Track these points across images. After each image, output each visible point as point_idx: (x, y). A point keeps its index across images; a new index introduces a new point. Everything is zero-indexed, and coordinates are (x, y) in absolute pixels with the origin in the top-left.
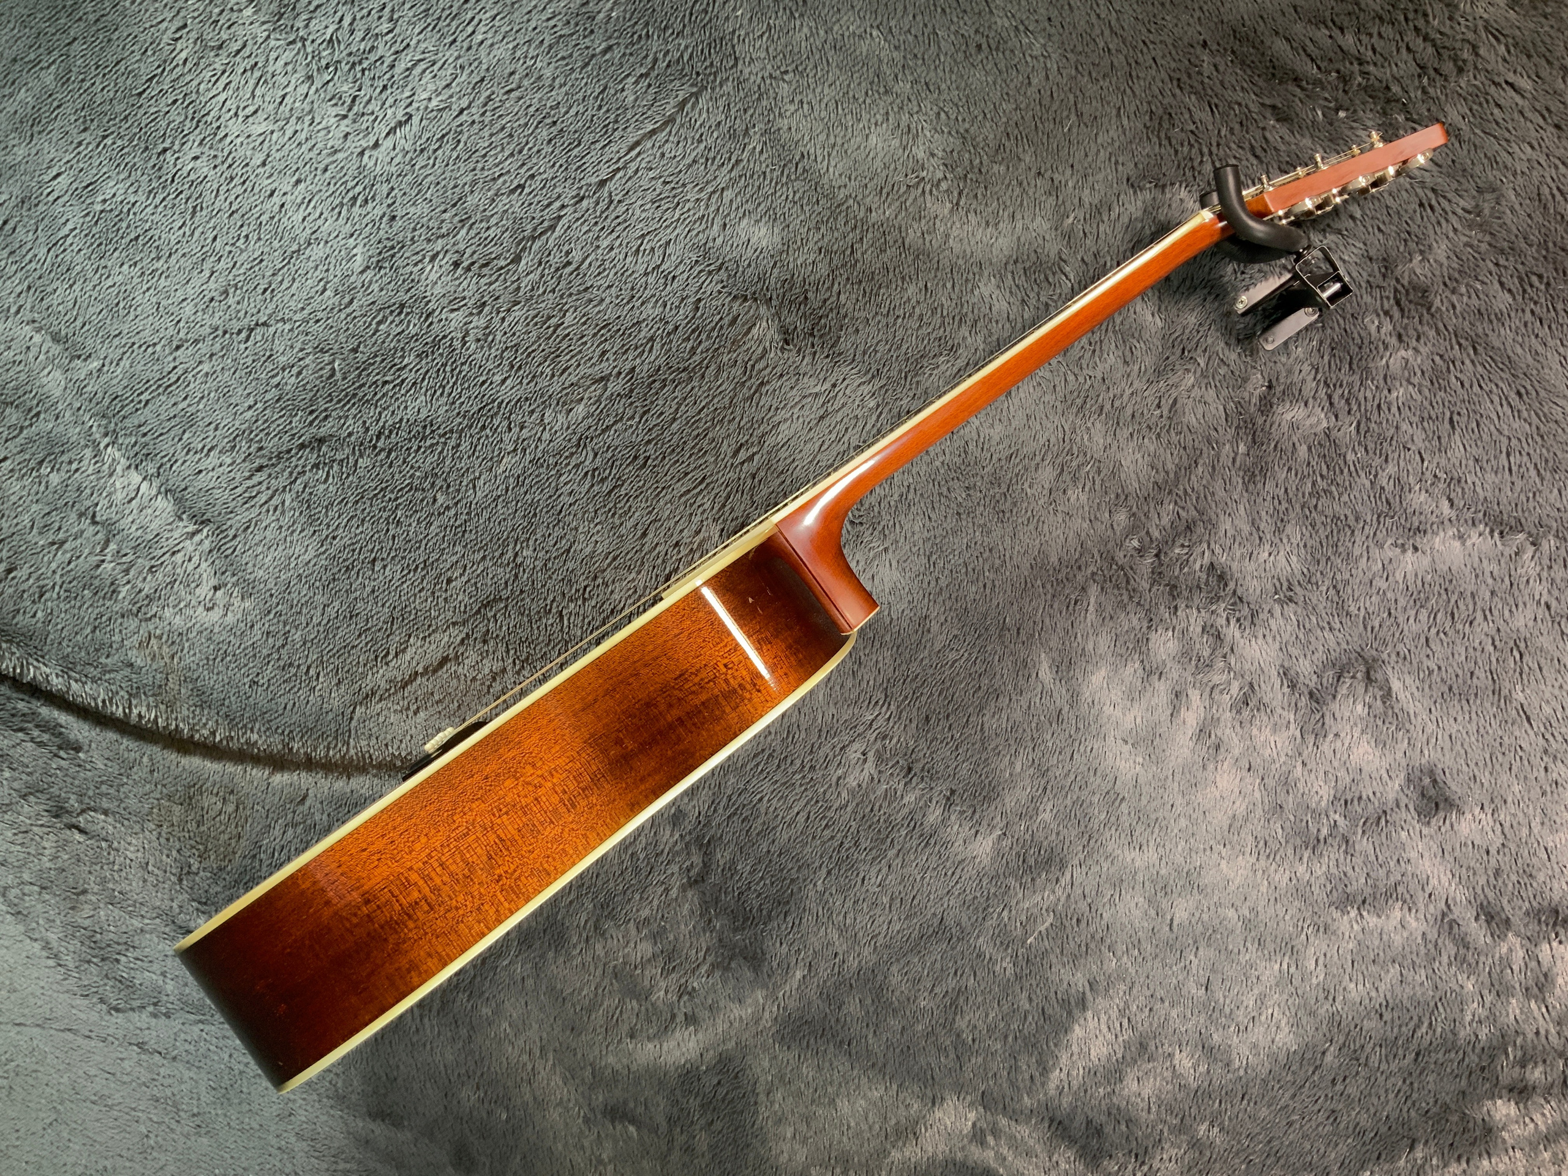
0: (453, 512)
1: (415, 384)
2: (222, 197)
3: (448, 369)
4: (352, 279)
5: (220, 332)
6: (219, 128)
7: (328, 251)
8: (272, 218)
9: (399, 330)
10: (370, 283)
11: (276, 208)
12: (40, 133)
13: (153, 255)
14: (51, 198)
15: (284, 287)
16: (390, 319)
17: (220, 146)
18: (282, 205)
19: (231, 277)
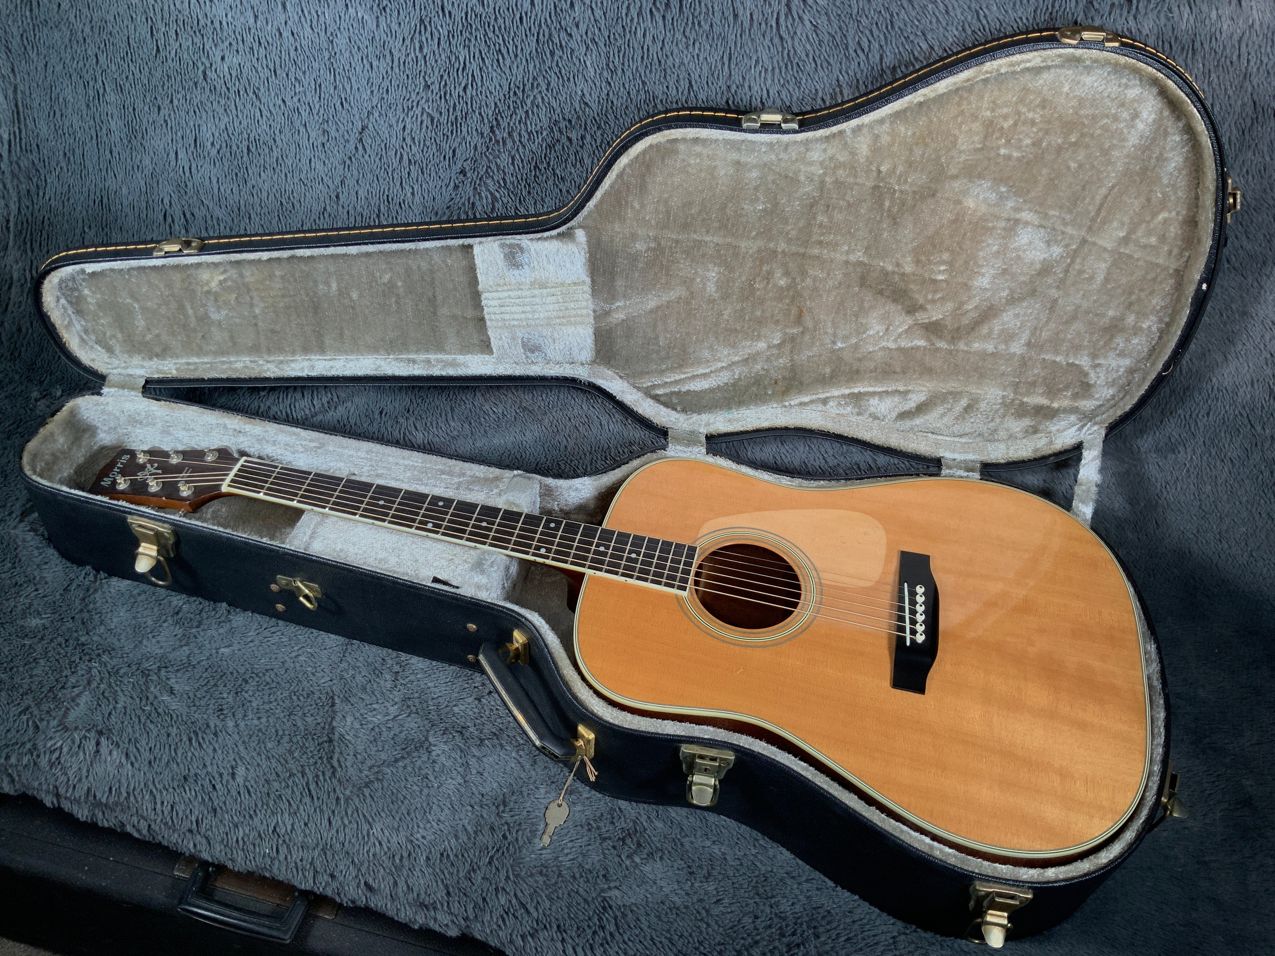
0: (588, 137)
1: (481, 69)
2: (260, 69)
3: (491, 35)
4: (378, 38)
5: (348, 162)
6: (212, 22)
7: (346, 34)
8: (296, 50)
9: (436, 41)
10: (389, 26)
11: (291, 38)
12: (143, 138)
13: (267, 151)
14: (187, 174)
15: (348, 90)
16: (424, 39)
17: (225, 34)
18: (293, 34)
19: (317, 118)
